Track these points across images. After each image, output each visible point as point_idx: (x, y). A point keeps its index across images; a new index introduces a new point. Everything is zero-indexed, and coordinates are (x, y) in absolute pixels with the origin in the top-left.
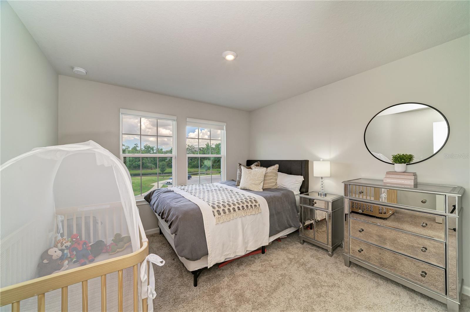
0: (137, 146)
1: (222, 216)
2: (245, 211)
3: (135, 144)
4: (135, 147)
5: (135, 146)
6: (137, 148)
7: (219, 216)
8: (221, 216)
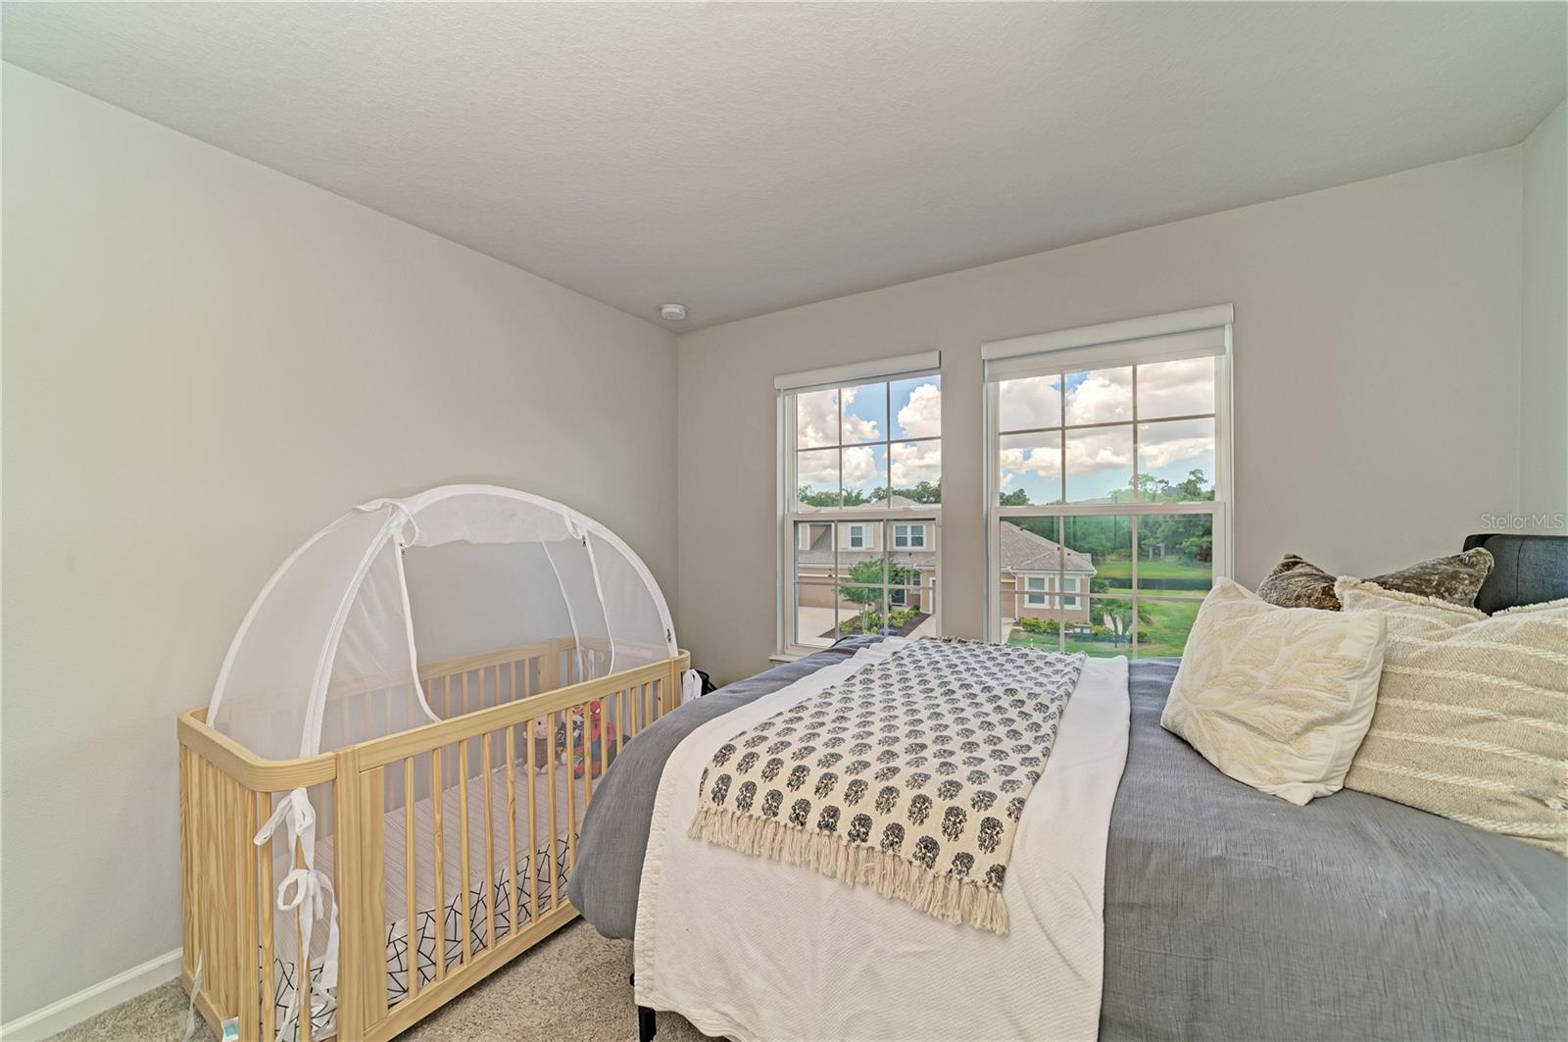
0: (1201, 480)
1: (725, 811)
2: (863, 854)
3: (1193, 473)
4: (1189, 482)
5: (1193, 478)
6: (1199, 485)
7: (714, 806)
8: (721, 808)
